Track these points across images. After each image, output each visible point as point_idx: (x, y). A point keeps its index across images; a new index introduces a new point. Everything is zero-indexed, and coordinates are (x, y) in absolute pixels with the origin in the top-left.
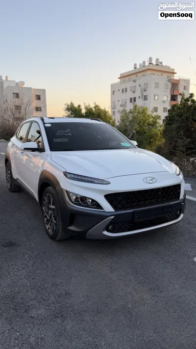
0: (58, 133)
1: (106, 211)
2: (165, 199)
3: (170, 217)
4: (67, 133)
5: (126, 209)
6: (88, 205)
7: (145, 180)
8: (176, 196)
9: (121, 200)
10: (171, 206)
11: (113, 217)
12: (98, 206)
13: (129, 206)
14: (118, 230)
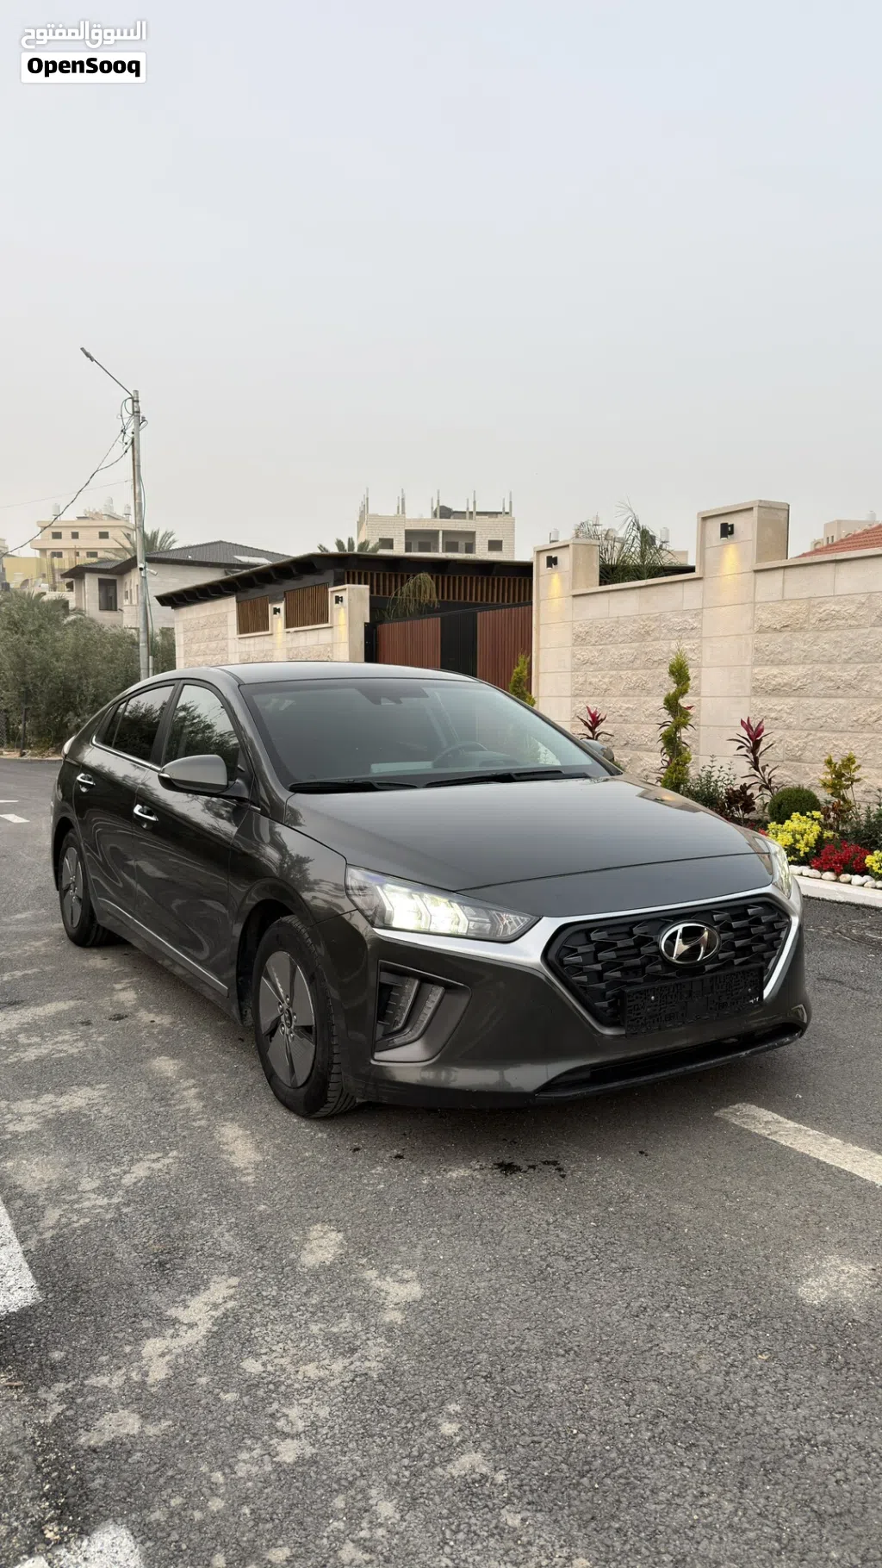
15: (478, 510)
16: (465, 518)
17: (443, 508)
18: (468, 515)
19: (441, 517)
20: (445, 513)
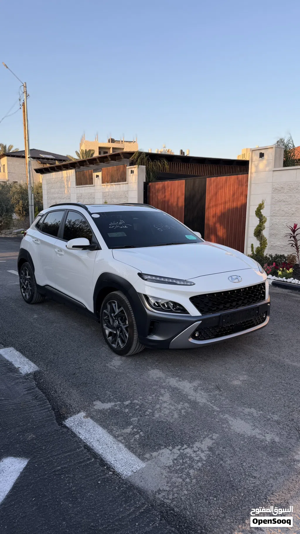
0: (112, 225)
1: (192, 315)
2: (251, 300)
3: (256, 321)
4: (121, 225)
5: (214, 312)
6: (172, 310)
7: (230, 278)
8: (261, 296)
9: (207, 303)
10: (258, 308)
11: (200, 322)
12: (183, 310)
13: (215, 308)
14: (204, 338)
15: (125, 140)
16: (120, 143)
17: (112, 139)
18: (121, 142)
19: (112, 142)
20: (113, 141)
